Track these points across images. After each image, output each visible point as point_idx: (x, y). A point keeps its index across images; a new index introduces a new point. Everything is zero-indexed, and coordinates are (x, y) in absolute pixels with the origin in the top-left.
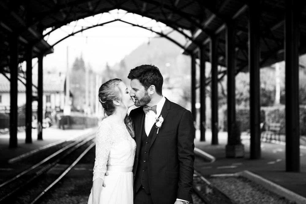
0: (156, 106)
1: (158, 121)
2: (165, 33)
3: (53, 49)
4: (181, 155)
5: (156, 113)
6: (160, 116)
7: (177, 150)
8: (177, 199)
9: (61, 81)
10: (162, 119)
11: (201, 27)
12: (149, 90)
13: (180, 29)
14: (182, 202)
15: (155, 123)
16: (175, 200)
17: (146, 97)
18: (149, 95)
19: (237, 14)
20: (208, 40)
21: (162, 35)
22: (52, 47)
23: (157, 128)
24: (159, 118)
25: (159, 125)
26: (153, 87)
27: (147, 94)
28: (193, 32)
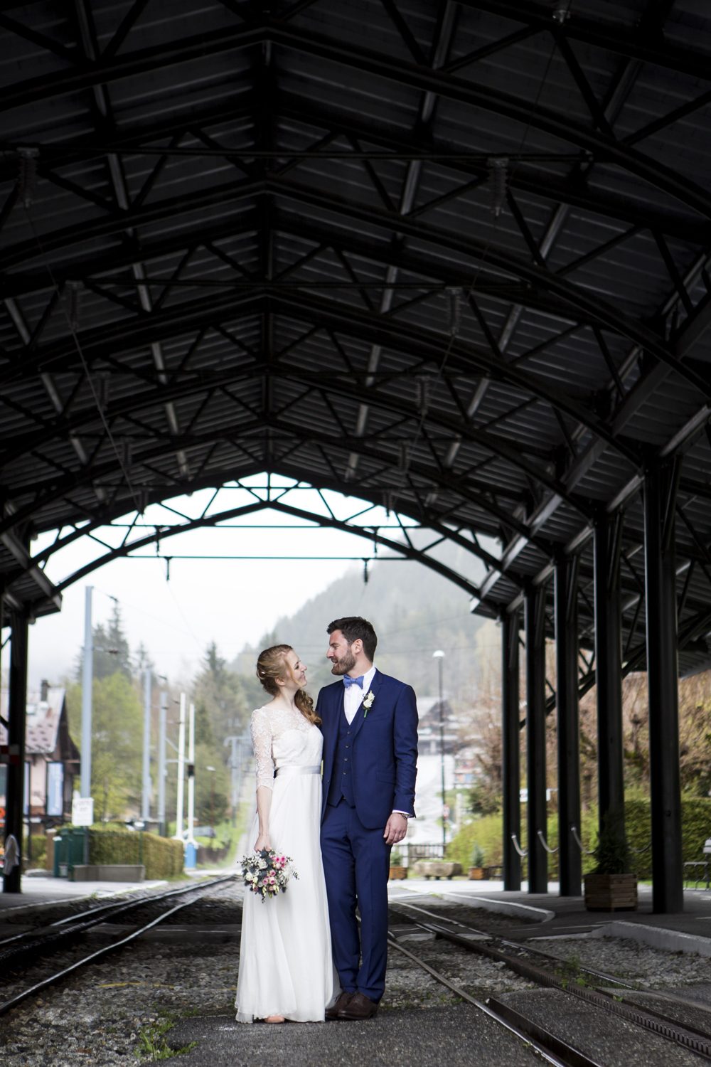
0: (363, 677)
1: (366, 698)
2: (418, 546)
3: (61, 597)
4: (398, 749)
5: (361, 686)
6: (369, 692)
7: (393, 741)
8: (394, 811)
9: (49, 712)
10: (371, 696)
11: (526, 532)
12: (353, 646)
13: (466, 534)
14: (400, 815)
15: (363, 702)
16: (390, 813)
17: (348, 657)
18: (353, 654)
19: (620, 498)
20: (550, 570)
21: (410, 553)
22: (57, 590)
23: (365, 710)
24: (367, 694)
25: (368, 704)
26: (360, 642)
27: (349, 652)
28: (506, 543)
